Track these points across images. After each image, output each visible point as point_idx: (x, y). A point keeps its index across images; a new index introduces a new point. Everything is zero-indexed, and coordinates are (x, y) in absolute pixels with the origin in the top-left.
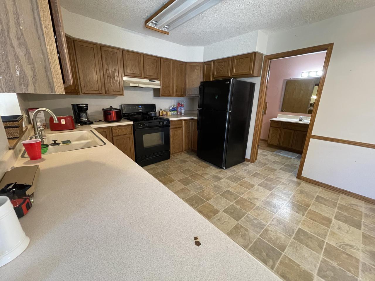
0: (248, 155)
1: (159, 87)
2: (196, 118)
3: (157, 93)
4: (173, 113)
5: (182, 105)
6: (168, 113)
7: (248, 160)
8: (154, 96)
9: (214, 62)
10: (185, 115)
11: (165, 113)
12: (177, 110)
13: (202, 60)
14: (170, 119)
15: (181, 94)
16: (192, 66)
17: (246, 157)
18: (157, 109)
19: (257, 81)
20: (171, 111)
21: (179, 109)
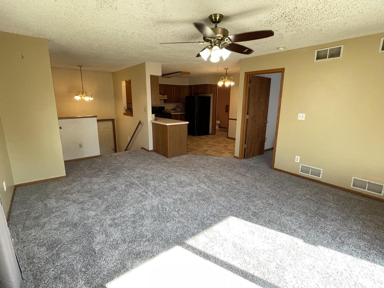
0: (210, 132)
1: (167, 99)
2: (184, 113)
3: (165, 101)
4: (173, 111)
5: (179, 107)
6: (171, 111)
7: (211, 134)
8: (164, 102)
9: (193, 87)
10: (180, 112)
11: (169, 111)
12: (176, 110)
13: (188, 84)
14: (172, 114)
15: (178, 101)
16: (184, 87)
17: (209, 133)
18: (166, 109)
19: (211, 95)
20: (172, 110)
21: (177, 110)
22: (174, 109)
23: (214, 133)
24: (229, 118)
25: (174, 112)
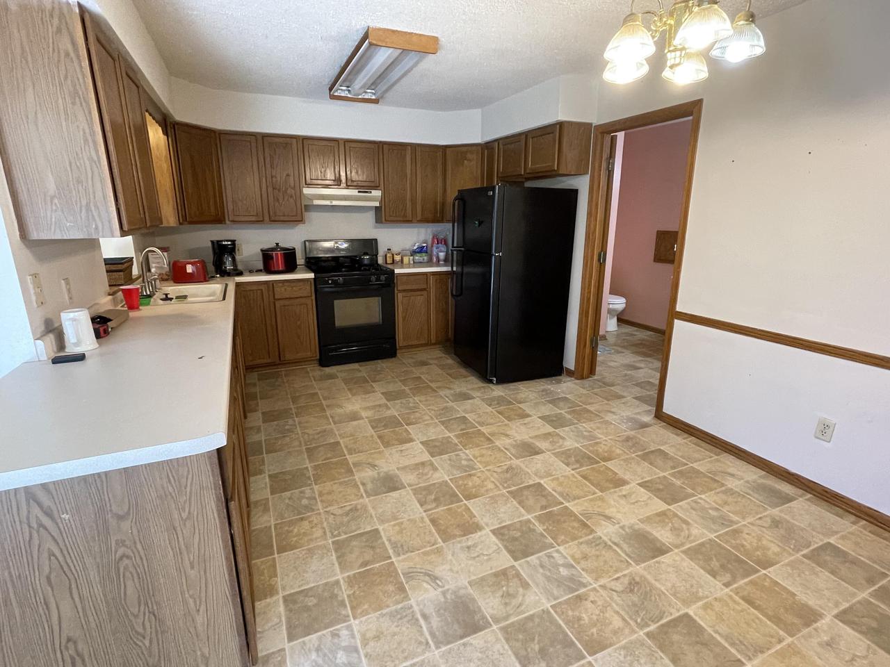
22: (421, 250)
23: (587, 369)
24: (679, 308)
25: (420, 264)
